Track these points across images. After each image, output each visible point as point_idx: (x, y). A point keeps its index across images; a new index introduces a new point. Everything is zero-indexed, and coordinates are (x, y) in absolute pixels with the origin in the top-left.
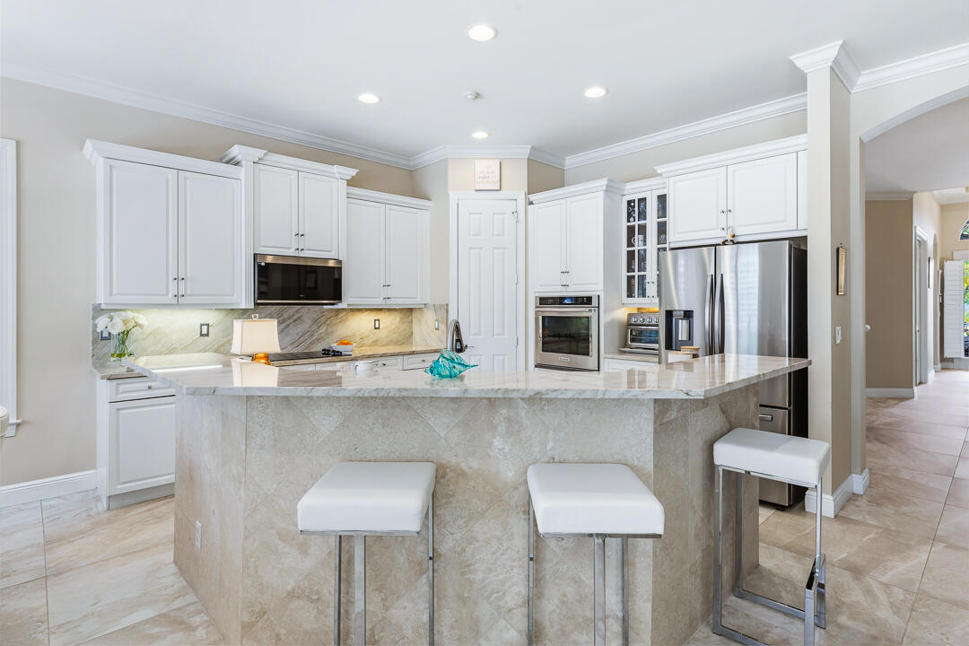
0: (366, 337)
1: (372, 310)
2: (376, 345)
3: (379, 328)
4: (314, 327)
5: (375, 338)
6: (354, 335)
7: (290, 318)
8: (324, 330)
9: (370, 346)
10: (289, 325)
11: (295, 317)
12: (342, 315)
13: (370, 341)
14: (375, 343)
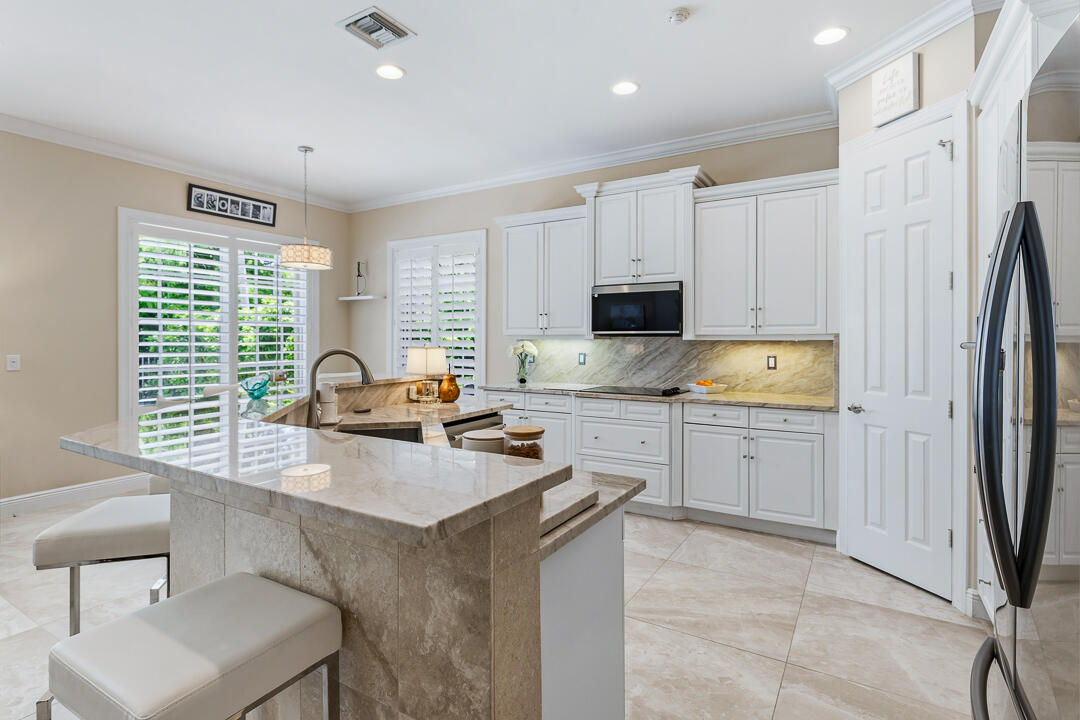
0: (753, 378)
1: (764, 343)
2: (770, 391)
3: (775, 368)
4: (683, 362)
5: (768, 381)
6: (736, 375)
7: (656, 350)
8: (695, 365)
9: (760, 391)
10: (655, 358)
11: (661, 350)
12: (720, 348)
13: (761, 386)
14: (769, 388)
